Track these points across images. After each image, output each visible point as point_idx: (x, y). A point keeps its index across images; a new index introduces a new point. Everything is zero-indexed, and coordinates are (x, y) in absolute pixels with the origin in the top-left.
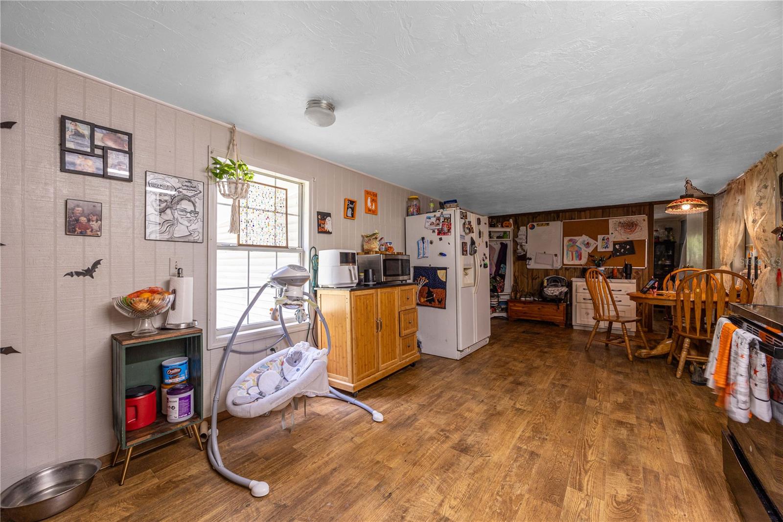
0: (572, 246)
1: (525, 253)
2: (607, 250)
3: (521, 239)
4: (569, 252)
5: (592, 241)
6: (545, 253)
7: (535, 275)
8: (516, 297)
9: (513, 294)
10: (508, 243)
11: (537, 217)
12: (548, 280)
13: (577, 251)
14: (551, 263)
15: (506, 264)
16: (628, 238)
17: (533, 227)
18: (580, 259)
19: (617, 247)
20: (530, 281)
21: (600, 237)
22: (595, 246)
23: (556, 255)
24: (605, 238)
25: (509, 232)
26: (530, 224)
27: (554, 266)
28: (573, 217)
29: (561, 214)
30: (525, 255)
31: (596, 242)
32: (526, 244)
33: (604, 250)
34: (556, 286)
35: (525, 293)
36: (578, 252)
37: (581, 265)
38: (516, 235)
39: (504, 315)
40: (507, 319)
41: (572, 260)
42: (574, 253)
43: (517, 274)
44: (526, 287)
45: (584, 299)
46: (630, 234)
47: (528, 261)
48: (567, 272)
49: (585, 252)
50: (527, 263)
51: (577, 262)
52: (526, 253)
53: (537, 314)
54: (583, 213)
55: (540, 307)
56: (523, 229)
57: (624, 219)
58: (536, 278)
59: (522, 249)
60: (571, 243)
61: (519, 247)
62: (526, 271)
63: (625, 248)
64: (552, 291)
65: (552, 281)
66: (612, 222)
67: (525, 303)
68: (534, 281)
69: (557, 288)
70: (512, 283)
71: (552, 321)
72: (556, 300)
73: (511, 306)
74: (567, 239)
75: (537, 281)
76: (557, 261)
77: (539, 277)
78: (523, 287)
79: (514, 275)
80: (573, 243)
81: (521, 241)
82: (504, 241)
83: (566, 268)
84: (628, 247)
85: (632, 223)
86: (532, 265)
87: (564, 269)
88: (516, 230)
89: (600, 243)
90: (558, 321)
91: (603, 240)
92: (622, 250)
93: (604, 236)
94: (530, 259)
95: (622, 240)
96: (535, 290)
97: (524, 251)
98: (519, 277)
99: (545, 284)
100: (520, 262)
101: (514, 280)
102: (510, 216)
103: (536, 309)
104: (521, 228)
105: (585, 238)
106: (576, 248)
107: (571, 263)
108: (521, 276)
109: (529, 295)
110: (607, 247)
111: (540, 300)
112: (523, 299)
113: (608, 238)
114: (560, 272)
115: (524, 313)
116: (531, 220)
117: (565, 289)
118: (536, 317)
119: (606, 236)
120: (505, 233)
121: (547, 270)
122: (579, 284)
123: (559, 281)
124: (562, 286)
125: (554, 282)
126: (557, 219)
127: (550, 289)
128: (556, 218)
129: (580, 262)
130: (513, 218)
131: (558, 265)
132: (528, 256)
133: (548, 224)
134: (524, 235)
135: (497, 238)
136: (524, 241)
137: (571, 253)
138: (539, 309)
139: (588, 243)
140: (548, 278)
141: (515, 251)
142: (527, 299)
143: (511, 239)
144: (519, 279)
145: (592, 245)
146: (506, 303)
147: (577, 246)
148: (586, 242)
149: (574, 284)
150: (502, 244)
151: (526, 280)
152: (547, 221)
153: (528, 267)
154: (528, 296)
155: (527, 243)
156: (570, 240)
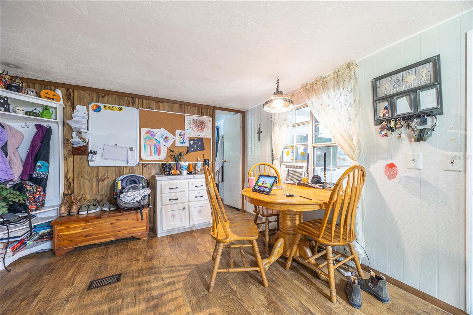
0: (150, 139)
1: (85, 144)
2: (184, 145)
3: (77, 122)
4: (147, 146)
5: (170, 135)
6: (116, 145)
7: (103, 174)
8: (69, 212)
9: (63, 208)
10: (54, 127)
11: (104, 96)
12: (122, 180)
13: (155, 145)
14: (125, 158)
15: (48, 162)
16: (199, 136)
17: (98, 109)
18: (159, 154)
19: (191, 143)
20: (95, 185)
21: (178, 132)
22: (173, 140)
23: (131, 149)
24: (182, 133)
25: (55, 108)
26: (93, 104)
27: (130, 162)
28: (151, 106)
29: (137, 99)
30: (86, 147)
31: (173, 137)
32: (86, 131)
33: (181, 145)
34: (136, 188)
35: (86, 203)
36: (157, 147)
37: (161, 161)
38: (68, 116)
39: (46, 246)
40: (52, 252)
41: (151, 155)
42: (153, 147)
43: (70, 175)
44: (88, 193)
45: (170, 200)
46: (201, 132)
47: (90, 155)
48: (145, 169)
49: (164, 147)
50: (89, 158)
51: (155, 157)
52: (88, 143)
53: (108, 232)
54: (161, 104)
55: (114, 221)
56: (81, 110)
57: (197, 118)
58: (104, 179)
59: (81, 138)
60: (149, 135)
61: (74, 135)
62: (87, 170)
63: (197, 144)
64: (132, 197)
65: (128, 184)
66: (189, 118)
67: (87, 220)
68: (100, 183)
69: (138, 192)
70: (62, 190)
71: (132, 235)
72: (137, 208)
73: (60, 231)
74: (144, 130)
75: (105, 182)
76: (133, 156)
77: (108, 177)
78: (82, 193)
79: (66, 177)
80: (152, 135)
81: (77, 126)
82: (45, 122)
83: (143, 165)
84: (199, 143)
85: (202, 122)
86: (96, 161)
87: (141, 166)
88: (69, 109)
89: (178, 138)
90: (139, 234)
91: (180, 135)
92: (195, 146)
93: (181, 131)
94: (95, 153)
95: (195, 137)
96: (102, 195)
97: (84, 141)
98: (75, 179)
99: (119, 187)
100: (77, 157)
101: (65, 185)
102: (58, 85)
103: (108, 225)
104: (78, 107)
105: (163, 132)
106: (155, 142)
107: (150, 158)
108: (78, 178)
109: (94, 205)
110: (183, 142)
111: (112, 209)
112: (83, 213)
113: (184, 134)
114: (137, 169)
115: (87, 236)
116: (94, 99)
117: (148, 191)
118: (107, 237)
119: (183, 132)
120: (46, 108)
121: (120, 167)
122: (164, 183)
123: (137, 180)
124: (143, 188)
125: (131, 184)
126: (133, 104)
127: (129, 194)
128: (131, 104)
129: (159, 157)
130: (64, 90)
131: (134, 161)
132: (91, 148)
133: (120, 109)
134: (83, 118)
135: (26, 113)
136: (83, 127)
137: (149, 146)
138: (112, 224)
139: (166, 137)
140: (121, 177)
141: (66, 141)
142: (89, 212)
143: (58, 120)
144: (75, 182)
145: (170, 139)
146: (50, 225)
147: (156, 139)
148: (165, 136)
149: (159, 184)
150: (38, 127)
151: (87, 182)
152: (119, 105)
153: (91, 164)
154: (92, 207)
155: (88, 129)
156: (149, 132)
